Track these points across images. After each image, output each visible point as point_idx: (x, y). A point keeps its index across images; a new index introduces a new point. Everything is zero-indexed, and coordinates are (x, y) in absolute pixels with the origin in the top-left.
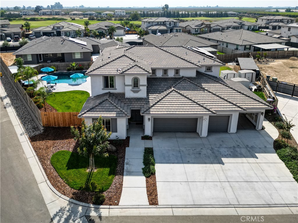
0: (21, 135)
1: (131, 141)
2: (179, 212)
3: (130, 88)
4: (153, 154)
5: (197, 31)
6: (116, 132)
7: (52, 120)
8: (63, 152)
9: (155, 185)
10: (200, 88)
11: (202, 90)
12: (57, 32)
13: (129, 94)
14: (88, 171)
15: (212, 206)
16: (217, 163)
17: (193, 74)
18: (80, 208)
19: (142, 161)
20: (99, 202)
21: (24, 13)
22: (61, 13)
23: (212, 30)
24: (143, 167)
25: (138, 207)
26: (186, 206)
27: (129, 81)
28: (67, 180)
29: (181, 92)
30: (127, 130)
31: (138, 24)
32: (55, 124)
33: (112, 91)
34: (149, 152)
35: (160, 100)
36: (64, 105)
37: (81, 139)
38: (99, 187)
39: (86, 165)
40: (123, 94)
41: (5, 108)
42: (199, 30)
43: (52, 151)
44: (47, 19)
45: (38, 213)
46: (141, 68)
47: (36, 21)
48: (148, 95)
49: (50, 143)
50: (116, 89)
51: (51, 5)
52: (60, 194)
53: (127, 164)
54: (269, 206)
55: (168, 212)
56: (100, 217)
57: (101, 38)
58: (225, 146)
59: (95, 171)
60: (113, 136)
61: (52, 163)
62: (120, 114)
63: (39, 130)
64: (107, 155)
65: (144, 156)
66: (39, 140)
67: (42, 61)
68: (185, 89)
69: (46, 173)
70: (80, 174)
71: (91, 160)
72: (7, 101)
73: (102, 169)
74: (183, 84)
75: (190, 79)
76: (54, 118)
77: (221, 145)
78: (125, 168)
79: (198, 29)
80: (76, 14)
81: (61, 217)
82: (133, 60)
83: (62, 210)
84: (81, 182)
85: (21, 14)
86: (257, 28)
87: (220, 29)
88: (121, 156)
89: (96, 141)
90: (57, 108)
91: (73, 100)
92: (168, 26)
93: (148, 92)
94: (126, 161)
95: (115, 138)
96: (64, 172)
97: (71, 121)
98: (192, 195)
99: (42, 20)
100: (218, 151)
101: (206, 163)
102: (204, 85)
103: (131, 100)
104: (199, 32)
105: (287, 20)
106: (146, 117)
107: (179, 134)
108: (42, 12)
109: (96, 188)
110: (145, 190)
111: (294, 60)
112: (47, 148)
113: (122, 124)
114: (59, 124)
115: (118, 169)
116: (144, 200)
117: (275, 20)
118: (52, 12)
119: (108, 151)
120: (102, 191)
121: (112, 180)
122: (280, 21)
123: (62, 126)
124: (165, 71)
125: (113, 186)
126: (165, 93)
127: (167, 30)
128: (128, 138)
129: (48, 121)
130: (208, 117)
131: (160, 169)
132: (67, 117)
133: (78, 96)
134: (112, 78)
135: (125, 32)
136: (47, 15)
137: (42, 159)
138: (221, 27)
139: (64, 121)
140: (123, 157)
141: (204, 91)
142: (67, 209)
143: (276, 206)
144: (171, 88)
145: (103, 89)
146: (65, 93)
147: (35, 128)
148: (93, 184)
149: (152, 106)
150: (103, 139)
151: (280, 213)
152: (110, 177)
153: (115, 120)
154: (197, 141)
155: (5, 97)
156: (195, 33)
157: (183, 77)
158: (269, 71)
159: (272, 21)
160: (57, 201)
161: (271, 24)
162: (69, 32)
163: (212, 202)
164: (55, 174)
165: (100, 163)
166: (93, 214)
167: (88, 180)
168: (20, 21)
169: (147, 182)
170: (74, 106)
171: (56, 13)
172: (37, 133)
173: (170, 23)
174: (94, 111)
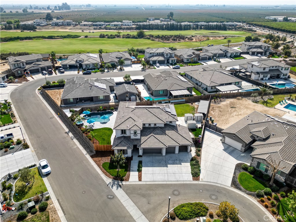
0: (86, 154)
1: (133, 158)
2: (148, 183)
3: (133, 134)
4: (142, 164)
5: (189, 60)
6: (127, 154)
7: (99, 148)
8: (106, 162)
9: (141, 175)
11: (165, 134)
12: (79, 64)
13: (133, 137)
14: (117, 170)
15: (159, 181)
16: (166, 167)
18: (116, 182)
19: (137, 166)
20: (122, 180)
21: (38, 24)
22: (72, 24)
23: (201, 58)
24: (138, 168)
25: (135, 182)
26: (150, 181)
27: (132, 132)
28: (110, 173)
29: (155, 136)
30: (132, 153)
32: (100, 149)
33: (125, 135)
34: (140, 163)
35: (146, 140)
36: (101, 138)
37: (115, 159)
38: (122, 176)
39: (116, 168)
40: (130, 137)
41: (72, 139)
43: (102, 162)
44: (63, 37)
45: (103, 184)
46: (138, 126)
48: (141, 137)
49: (100, 159)
50: (127, 135)
52: (109, 178)
54: (178, 181)
55: (145, 183)
56: (123, 185)
57: (113, 69)
58: (171, 160)
59: (120, 170)
60: (126, 156)
61: (103, 167)
62: (128, 147)
63: (93, 152)
64: (124, 165)
65: (138, 164)
66: (95, 157)
67: (79, 100)
68: (157, 134)
70: (115, 171)
71: (118, 166)
72: (71, 134)
73: (122, 170)
74: (157, 131)
75: (161, 128)
76: (100, 147)
77: (170, 159)
78: (131, 169)
79: (189, 58)
81: (110, 185)
82: (134, 120)
83: (110, 183)
84: (115, 174)
85: (35, 25)
86: (239, 54)
87: (207, 57)
89: (120, 160)
90: (99, 140)
91: (105, 135)
93: (141, 136)
94: (131, 166)
96: (108, 170)
97: (107, 148)
98: (153, 178)
99: (59, 38)
100: (168, 162)
101: (161, 167)
102: (167, 132)
103: (133, 140)
104: (190, 61)
105: (264, 47)
106: (140, 149)
107: (154, 154)
108: (54, 23)
109: (120, 176)
110: (138, 176)
111: (239, 99)
112: (99, 161)
113: (130, 152)
114: (102, 150)
115: (128, 169)
116: (137, 179)
117: (255, 46)
118: (64, 22)
119: (125, 163)
120: (123, 177)
121: (126, 173)
122: (259, 46)
123: (103, 150)
124: (150, 124)
125: (127, 175)
126: (149, 136)
127: (165, 61)
128: (132, 156)
129: (97, 148)
130: (165, 148)
131: (144, 169)
132: (105, 147)
133: (107, 132)
134: (125, 130)
135: (132, 63)
136: (59, 26)
137: (99, 166)
138: (208, 55)
139: (104, 148)
140: (130, 165)
141: (166, 135)
142: (112, 182)
143: (180, 181)
144: (151, 134)
145: (121, 135)
146: (100, 129)
147: (91, 151)
148: (119, 175)
149: (142, 144)
150: (123, 160)
151: (180, 183)
152: (126, 172)
153: (127, 150)
154: (161, 158)
155: (69, 132)
156: (186, 61)
157: (158, 127)
158: (217, 111)
159: (253, 47)
160: (108, 180)
161: (250, 50)
162: (89, 65)
163: (159, 180)
164: (105, 171)
165: (121, 167)
166: (120, 184)
167: (118, 173)
168: (40, 40)
169: (139, 174)
170: (106, 139)
171: (67, 23)
172: (93, 154)
173: (167, 54)
174: (118, 146)
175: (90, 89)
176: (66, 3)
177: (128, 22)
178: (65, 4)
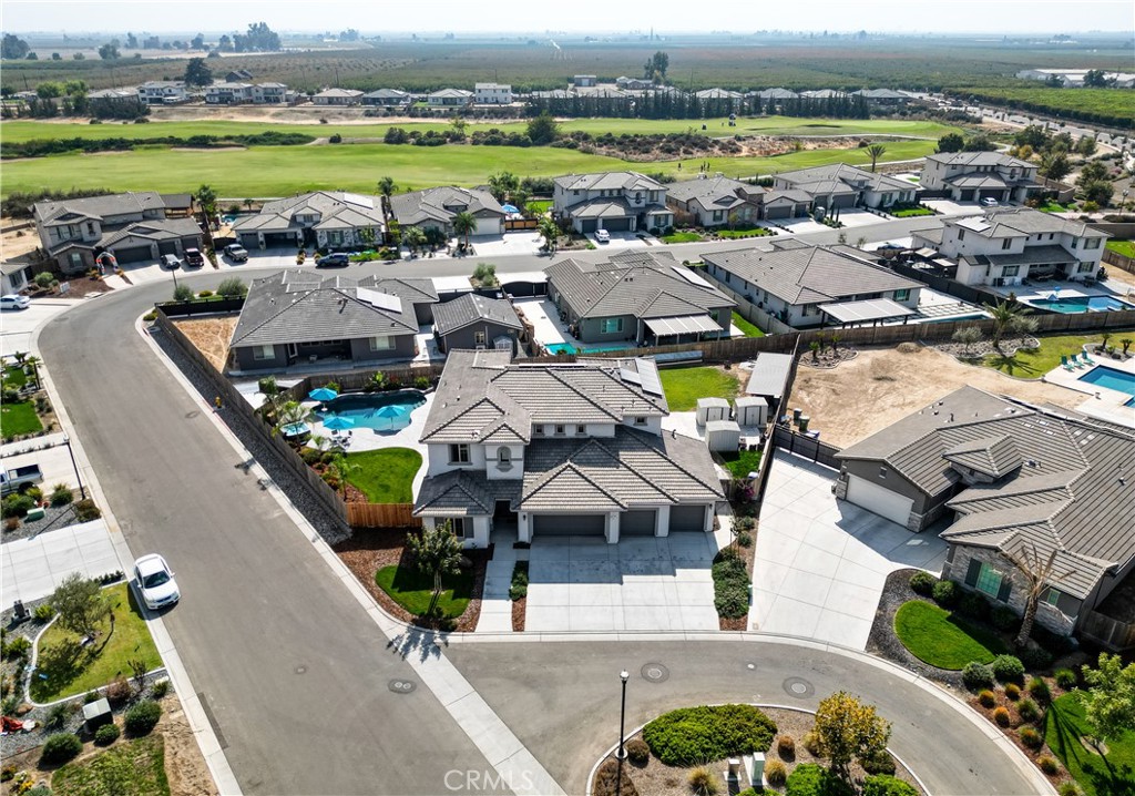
0: (314, 540)
1: (496, 551)
2: (546, 638)
3: (496, 463)
4: (527, 571)
5: (721, 218)
6: (473, 537)
7: (364, 516)
8: (390, 564)
9: (523, 610)
10: (614, 462)
11: (617, 464)
12: (303, 230)
13: (494, 473)
14: (432, 593)
15: (591, 632)
16: (618, 582)
17: (611, 433)
19: (510, 579)
20: (448, 628)
21: (155, 96)
22: (283, 95)
23: (766, 211)
24: (511, 587)
25: (498, 634)
26: (557, 633)
27: (492, 453)
28: (404, 605)
29: (581, 469)
30: (491, 532)
31: (547, 180)
32: (370, 522)
33: (465, 467)
34: (522, 567)
35: (543, 485)
36: (376, 482)
37: (422, 550)
38: (447, 613)
39: (430, 586)
40: (484, 472)
41: (265, 488)
42: (725, 214)
43: (374, 567)
44: (247, 138)
45: (376, 640)
46: (513, 431)
47: (210, 146)
48: (524, 474)
49: (368, 554)
50: (471, 464)
51: (234, 36)
52: (396, 620)
53: (488, 584)
54: (662, 632)
55: (536, 638)
56: (446, 644)
57: (433, 250)
58: (640, 557)
59: (443, 593)
60: (467, 543)
61: (379, 584)
62: (476, 510)
63: (343, 532)
64: (458, 571)
65: (514, 573)
66: (349, 550)
67: (296, 354)
68: (589, 463)
69: (374, 596)
70: (422, 597)
71: (437, 579)
72: (258, 471)
74: (589, 453)
75: (603, 440)
76: (369, 514)
77: (634, 556)
78: (485, 590)
79: (722, 211)
80: (337, 98)
82: (500, 410)
84: (424, 607)
85: (144, 99)
86: (912, 198)
87: (790, 207)
88: (479, 573)
89: (443, 553)
90: (366, 490)
91: (392, 472)
92: (633, 203)
93: (525, 468)
94: (486, 580)
95: (470, 546)
96: (398, 595)
97: (397, 518)
98: (569, 621)
99: (232, 143)
100: (627, 565)
102: (625, 455)
103: (496, 483)
104: (724, 221)
105: (1009, 171)
106: (520, 514)
107: (574, 539)
108: (217, 93)
109: (443, 614)
110: (510, 615)
111: (907, 351)
112: (366, 561)
113: (482, 525)
114: (376, 523)
115: (475, 589)
116: (508, 625)
117: (975, 169)
118: (253, 90)
119: (460, 566)
120: (452, 617)
121: (466, 605)
122: (989, 169)
123: (381, 525)
124: (560, 428)
125: (468, 612)
126: (556, 470)
127: (629, 219)
128: (492, 546)
129: (358, 515)
130: (617, 515)
131: (533, 590)
132: (390, 512)
133: (399, 463)
134: (465, 447)
135: (503, 227)
136: (236, 105)
137: (362, 578)
138: (795, 201)
139: (386, 517)
141: (620, 467)
143: (671, 632)
144: (565, 461)
145: (449, 464)
147: (334, 529)
148: (439, 610)
149: (525, 500)
150: (453, 551)
151: (670, 640)
152: (464, 601)
153: (470, 520)
154: (601, 550)
155: (251, 462)
156: (712, 223)
157: (592, 437)
158: (821, 390)
159: (965, 172)
160: (394, 628)
161: (957, 183)
162: (341, 232)
163: (592, 628)
164: (387, 597)
165: (448, 581)
167: (432, 605)
168: (162, 151)
169: (514, 606)
170: (396, 486)
171: (265, 93)
172: (342, 538)
173: (638, 196)
174: (436, 506)
175: (341, 312)
176: (263, 25)
177: (495, 91)
178: (259, 29)
